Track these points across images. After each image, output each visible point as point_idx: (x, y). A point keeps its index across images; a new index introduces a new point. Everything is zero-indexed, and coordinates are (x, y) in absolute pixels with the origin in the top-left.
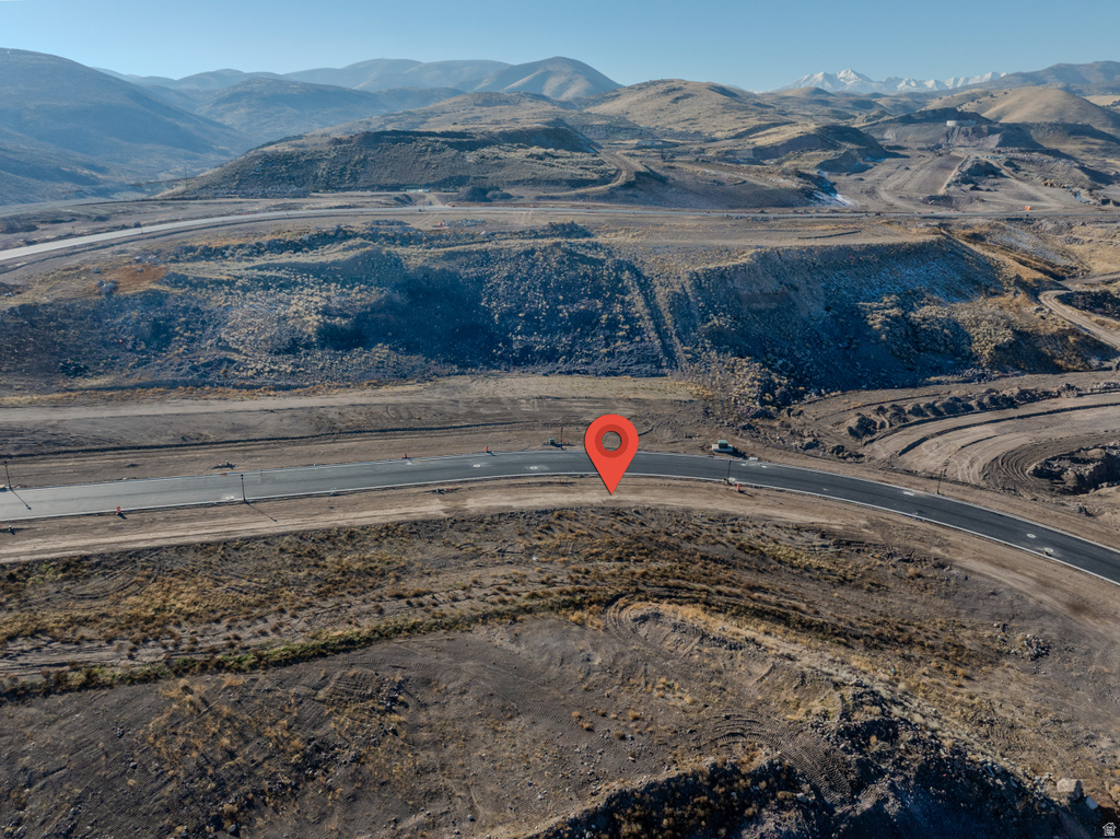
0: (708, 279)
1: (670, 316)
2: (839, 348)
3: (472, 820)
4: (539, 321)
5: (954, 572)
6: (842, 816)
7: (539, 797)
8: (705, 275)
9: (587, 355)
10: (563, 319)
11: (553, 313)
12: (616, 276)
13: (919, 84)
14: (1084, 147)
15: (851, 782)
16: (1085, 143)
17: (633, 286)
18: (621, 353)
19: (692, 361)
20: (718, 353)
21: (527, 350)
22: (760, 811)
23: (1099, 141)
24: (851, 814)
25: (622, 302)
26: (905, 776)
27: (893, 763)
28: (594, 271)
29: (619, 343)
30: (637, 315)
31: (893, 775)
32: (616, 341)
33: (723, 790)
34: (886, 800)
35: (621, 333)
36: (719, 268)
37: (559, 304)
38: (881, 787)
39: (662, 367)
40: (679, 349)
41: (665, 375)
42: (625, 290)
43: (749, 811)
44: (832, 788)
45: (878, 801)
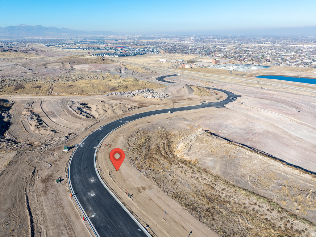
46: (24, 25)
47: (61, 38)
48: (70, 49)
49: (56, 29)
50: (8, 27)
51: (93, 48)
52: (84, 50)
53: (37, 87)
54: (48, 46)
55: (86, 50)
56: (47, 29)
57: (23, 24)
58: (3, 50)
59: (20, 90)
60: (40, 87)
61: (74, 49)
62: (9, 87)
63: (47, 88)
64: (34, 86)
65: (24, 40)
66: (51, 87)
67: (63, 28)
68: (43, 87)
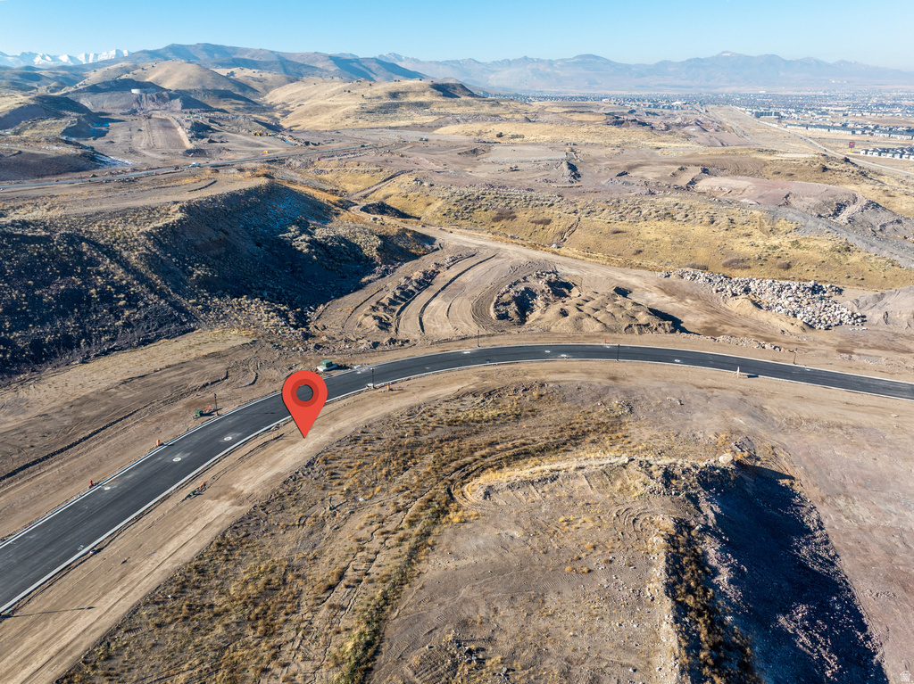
0: (165, 236)
1: (155, 277)
2: (287, 274)
3: (635, 671)
4: (24, 312)
5: (551, 385)
7: (635, 626)
8: (160, 233)
9: (105, 332)
10: (50, 304)
11: (35, 302)
12: (74, 250)
13: (54, 58)
14: (233, 106)
16: (233, 104)
17: (99, 255)
18: (138, 321)
19: (206, 309)
20: (219, 298)
21: (37, 345)
23: (240, 102)
25: (99, 273)
27: (692, 488)
28: (47, 249)
29: (127, 313)
30: (124, 282)
32: (123, 312)
35: (122, 303)
36: (167, 225)
37: (34, 290)
39: (185, 323)
40: (188, 303)
41: (193, 330)
42: (93, 262)
43: (699, 551)
46: (728, 54)
47: (821, 93)
48: (812, 126)
49: (819, 64)
50: (690, 60)
51: (890, 129)
52: (854, 133)
53: (540, 222)
54: (758, 115)
55: (863, 133)
56: (789, 64)
57: (727, 52)
58: (615, 120)
59: (503, 222)
60: (548, 222)
61: (823, 130)
62: (486, 210)
63: (561, 227)
64: (535, 219)
65: (715, 94)
66: (570, 228)
67: (843, 61)
68: (555, 222)
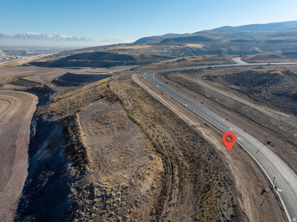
6: (71, 185)
15: (79, 187)
22: (77, 169)
24: (71, 187)
26: (76, 199)
27: (81, 197)
31: (77, 196)
33: (83, 162)
34: (72, 194)
38: (76, 193)
43: (77, 167)
44: (79, 183)
45: (72, 192)
